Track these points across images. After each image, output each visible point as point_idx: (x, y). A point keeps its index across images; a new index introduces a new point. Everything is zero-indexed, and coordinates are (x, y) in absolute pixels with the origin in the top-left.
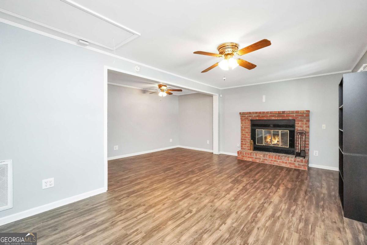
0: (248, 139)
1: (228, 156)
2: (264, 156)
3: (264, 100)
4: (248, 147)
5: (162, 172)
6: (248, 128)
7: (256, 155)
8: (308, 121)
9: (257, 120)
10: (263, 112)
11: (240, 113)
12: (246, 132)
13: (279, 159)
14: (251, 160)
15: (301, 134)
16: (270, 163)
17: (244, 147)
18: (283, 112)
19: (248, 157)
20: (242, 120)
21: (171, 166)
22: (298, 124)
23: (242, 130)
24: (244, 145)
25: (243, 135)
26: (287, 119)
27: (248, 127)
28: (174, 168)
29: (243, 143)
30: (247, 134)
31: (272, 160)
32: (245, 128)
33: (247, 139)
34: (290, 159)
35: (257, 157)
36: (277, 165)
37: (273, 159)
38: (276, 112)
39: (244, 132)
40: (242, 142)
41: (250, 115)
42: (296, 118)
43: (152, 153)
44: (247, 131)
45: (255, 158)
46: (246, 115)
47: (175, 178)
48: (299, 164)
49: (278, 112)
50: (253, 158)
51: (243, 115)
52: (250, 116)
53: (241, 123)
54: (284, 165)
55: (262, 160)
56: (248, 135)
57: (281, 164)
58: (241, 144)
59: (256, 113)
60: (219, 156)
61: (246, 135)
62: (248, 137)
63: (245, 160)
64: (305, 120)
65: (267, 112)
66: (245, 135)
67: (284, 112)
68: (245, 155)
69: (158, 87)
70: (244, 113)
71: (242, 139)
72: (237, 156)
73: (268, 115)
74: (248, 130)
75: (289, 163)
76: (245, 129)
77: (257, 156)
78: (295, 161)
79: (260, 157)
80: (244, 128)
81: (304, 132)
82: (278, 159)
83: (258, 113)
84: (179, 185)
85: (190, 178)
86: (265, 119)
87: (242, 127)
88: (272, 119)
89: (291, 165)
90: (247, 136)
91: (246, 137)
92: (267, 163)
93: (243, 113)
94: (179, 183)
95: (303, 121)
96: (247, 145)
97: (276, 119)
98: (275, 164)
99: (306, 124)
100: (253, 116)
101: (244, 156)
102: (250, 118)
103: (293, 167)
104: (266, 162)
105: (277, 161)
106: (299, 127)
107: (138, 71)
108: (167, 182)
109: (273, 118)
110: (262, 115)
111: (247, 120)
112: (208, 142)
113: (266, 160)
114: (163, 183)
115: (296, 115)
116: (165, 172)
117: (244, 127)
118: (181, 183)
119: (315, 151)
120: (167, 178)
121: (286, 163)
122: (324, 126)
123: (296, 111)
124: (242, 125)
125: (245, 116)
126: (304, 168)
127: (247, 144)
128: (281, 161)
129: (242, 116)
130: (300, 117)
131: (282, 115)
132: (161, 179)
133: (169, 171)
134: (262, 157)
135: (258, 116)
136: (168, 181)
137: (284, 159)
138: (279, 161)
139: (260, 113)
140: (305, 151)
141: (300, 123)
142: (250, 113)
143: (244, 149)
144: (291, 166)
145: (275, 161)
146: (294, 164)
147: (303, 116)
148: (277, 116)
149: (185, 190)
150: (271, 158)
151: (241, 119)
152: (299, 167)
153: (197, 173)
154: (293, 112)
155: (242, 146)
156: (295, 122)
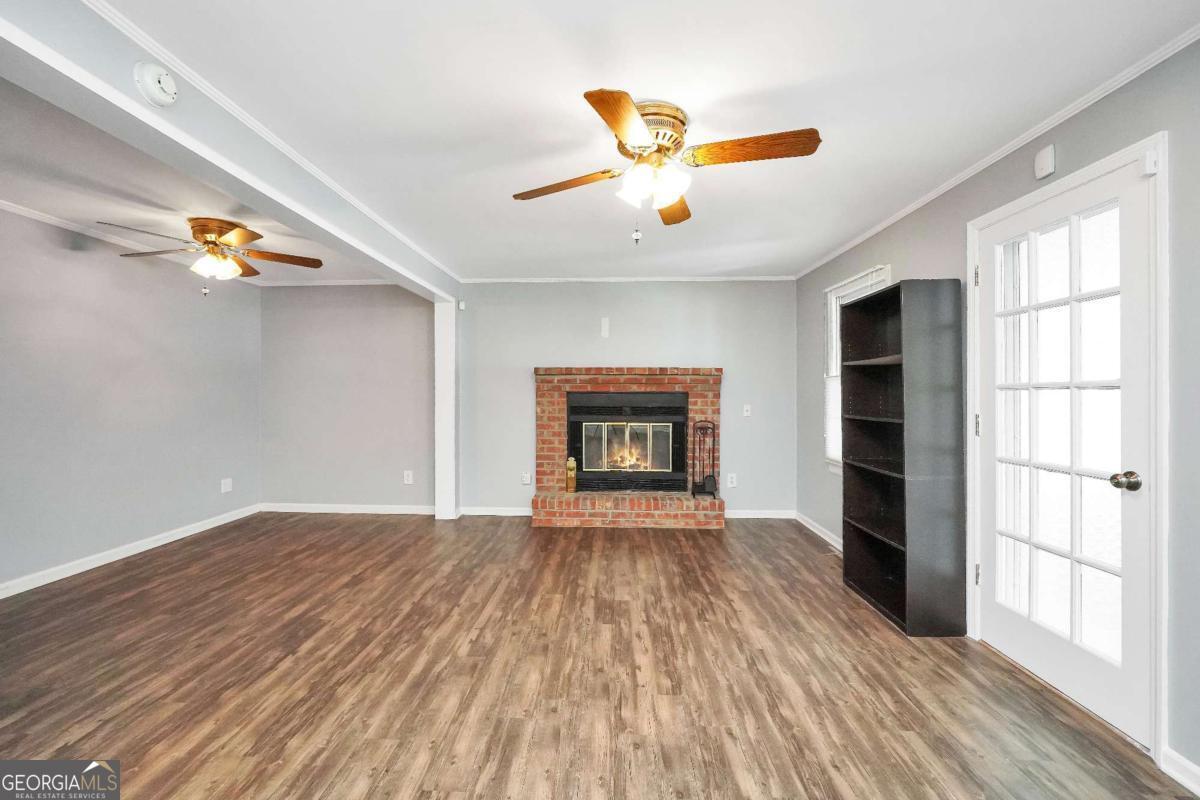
0: (560, 457)
1: (495, 521)
2: (616, 506)
3: (605, 333)
4: (559, 481)
5: (276, 654)
6: (558, 419)
7: (593, 505)
8: (717, 396)
9: (588, 393)
10: (607, 368)
11: (536, 370)
12: (554, 434)
13: (658, 509)
14: (579, 523)
15: (704, 430)
16: (634, 525)
17: (545, 485)
18: (661, 369)
19: (568, 515)
20: (540, 393)
21: (302, 608)
22: (695, 403)
23: (540, 427)
24: (545, 478)
25: (544, 442)
26: (670, 390)
27: (560, 416)
28: (325, 617)
29: (545, 469)
30: (556, 440)
31: (638, 515)
32: (549, 418)
33: (557, 455)
34: (685, 503)
35: (597, 510)
36: (653, 526)
37: (641, 509)
38: (644, 369)
39: (545, 432)
40: (538, 465)
41: (568, 377)
42: (692, 388)
43: (129, 563)
44: (557, 429)
45: (591, 515)
46: (556, 378)
47: (370, 667)
48: (705, 515)
49: (650, 369)
50: (583, 515)
51: (544, 378)
52: (567, 381)
53: (538, 403)
54: (669, 524)
55: (610, 518)
56: (561, 443)
57: (663, 521)
58: (538, 473)
59: (588, 370)
60: (461, 524)
61: (553, 443)
62: (559, 449)
63: (559, 525)
64: (710, 394)
65: (620, 370)
66: (551, 442)
67: (663, 371)
68: (556, 509)
69: (191, 232)
70: (549, 371)
71: (538, 457)
72: (531, 514)
73: (622, 378)
74: (561, 427)
75: (683, 516)
76: (552, 423)
77: (597, 507)
78: (697, 508)
79: (603, 510)
80: (545, 419)
81: (710, 425)
82: (656, 508)
83: (592, 372)
84: (425, 700)
85: (443, 648)
86: (612, 390)
87: (538, 418)
88: (632, 390)
89: (688, 520)
90: (556, 445)
91: (552, 450)
92: (627, 525)
93: (547, 369)
94: (416, 685)
95: (705, 397)
96: (556, 477)
97: (643, 390)
98: (649, 523)
99: (713, 403)
100: (575, 380)
101: (554, 514)
102: (568, 388)
103: (692, 525)
104: (623, 523)
105: (653, 516)
106: (696, 413)
107: (168, 100)
108: (351, 700)
109: (635, 388)
110: (604, 377)
111: (556, 394)
112: (409, 477)
113: (623, 515)
114: (332, 718)
115: (691, 380)
116: (293, 652)
117: (546, 414)
118: (425, 687)
119: (729, 475)
120: (334, 680)
121: (676, 516)
122: (747, 408)
123: (694, 369)
124: (539, 410)
125: (551, 382)
126: (718, 524)
127: (557, 473)
128: (663, 512)
129: (542, 381)
130: (699, 387)
131: (657, 379)
132: (301, 694)
133: (307, 637)
134: (611, 508)
135: (590, 382)
136: (349, 697)
137: (670, 505)
138: (657, 512)
139: (599, 371)
140: (713, 476)
141: (699, 400)
142: (569, 371)
143: (548, 489)
144: (687, 524)
145: (647, 516)
146: (693, 516)
147: (705, 382)
148: (644, 381)
149: (474, 714)
150: (636, 508)
151: (538, 389)
152: (708, 523)
153: (448, 615)
154: (685, 372)
155: (538, 481)
156: (688, 398)
